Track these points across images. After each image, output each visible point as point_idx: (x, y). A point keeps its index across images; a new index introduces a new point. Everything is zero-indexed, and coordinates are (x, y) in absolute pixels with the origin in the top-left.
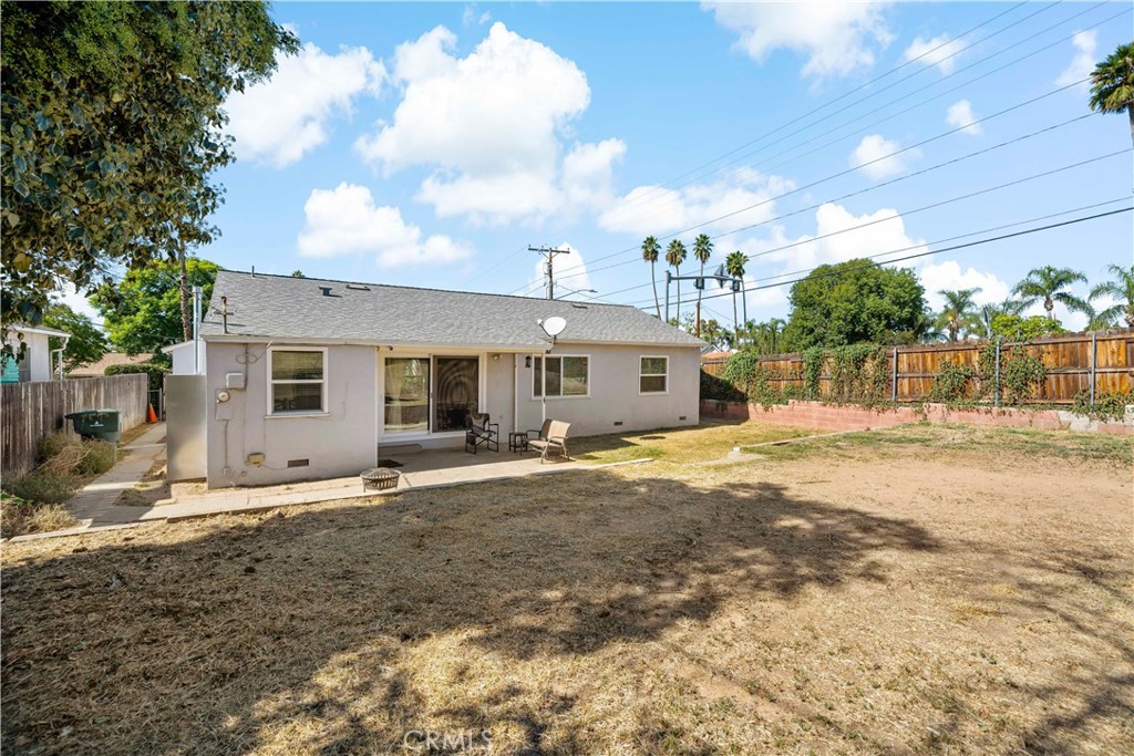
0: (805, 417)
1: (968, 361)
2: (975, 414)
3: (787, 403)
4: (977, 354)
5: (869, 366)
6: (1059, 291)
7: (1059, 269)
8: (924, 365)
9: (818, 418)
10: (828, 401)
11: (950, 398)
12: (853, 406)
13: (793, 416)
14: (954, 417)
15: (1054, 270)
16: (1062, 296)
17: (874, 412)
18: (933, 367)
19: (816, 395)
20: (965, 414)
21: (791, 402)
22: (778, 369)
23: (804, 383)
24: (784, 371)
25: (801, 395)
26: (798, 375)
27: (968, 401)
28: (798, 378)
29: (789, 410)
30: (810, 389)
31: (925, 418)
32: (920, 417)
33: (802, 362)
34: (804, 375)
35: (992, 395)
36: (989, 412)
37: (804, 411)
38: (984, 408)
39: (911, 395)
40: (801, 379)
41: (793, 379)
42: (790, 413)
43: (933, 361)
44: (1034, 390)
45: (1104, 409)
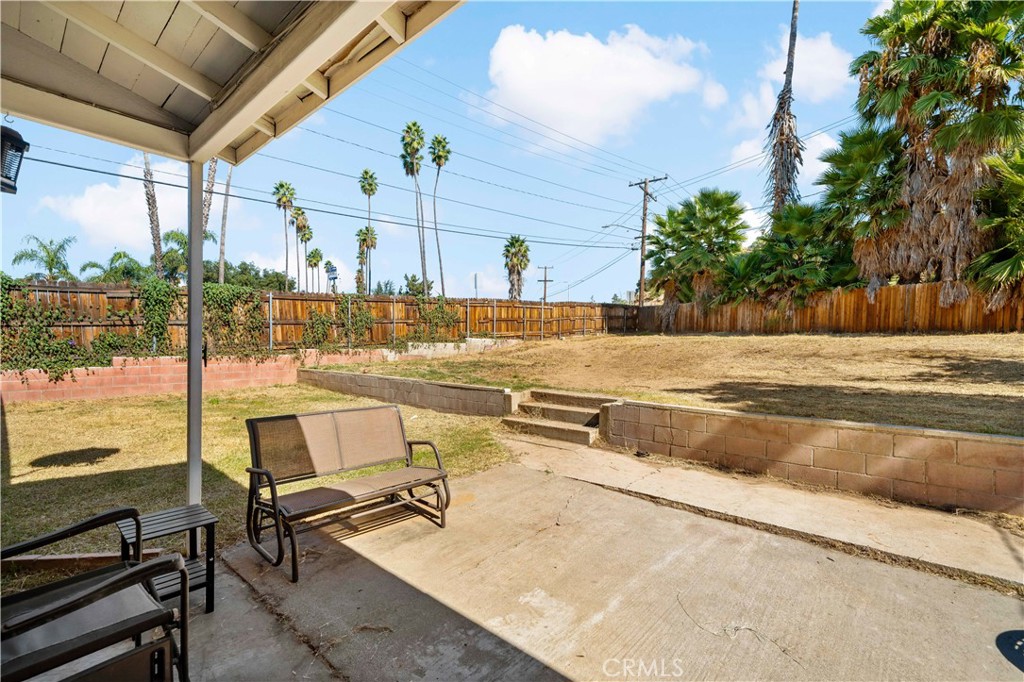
0: (147, 380)
1: (328, 310)
2: (338, 356)
3: (110, 363)
4: (334, 306)
5: (239, 310)
8: (295, 312)
11: (318, 343)
12: (225, 358)
13: (124, 381)
14: (325, 360)
17: (252, 362)
18: (302, 315)
19: (165, 349)
20: (332, 356)
21: (117, 360)
22: (76, 308)
23: (138, 331)
24: (91, 310)
25: (134, 348)
26: (127, 318)
27: (331, 346)
28: (127, 323)
29: (116, 373)
30: (155, 339)
31: (302, 364)
32: (298, 363)
33: (133, 298)
34: (138, 319)
35: (345, 340)
36: (347, 353)
37: (146, 372)
38: (344, 350)
39: (285, 342)
40: (132, 324)
41: (115, 325)
42: (119, 377)
43: (302, 309)
44: (367, 336)
45: (400, 346)
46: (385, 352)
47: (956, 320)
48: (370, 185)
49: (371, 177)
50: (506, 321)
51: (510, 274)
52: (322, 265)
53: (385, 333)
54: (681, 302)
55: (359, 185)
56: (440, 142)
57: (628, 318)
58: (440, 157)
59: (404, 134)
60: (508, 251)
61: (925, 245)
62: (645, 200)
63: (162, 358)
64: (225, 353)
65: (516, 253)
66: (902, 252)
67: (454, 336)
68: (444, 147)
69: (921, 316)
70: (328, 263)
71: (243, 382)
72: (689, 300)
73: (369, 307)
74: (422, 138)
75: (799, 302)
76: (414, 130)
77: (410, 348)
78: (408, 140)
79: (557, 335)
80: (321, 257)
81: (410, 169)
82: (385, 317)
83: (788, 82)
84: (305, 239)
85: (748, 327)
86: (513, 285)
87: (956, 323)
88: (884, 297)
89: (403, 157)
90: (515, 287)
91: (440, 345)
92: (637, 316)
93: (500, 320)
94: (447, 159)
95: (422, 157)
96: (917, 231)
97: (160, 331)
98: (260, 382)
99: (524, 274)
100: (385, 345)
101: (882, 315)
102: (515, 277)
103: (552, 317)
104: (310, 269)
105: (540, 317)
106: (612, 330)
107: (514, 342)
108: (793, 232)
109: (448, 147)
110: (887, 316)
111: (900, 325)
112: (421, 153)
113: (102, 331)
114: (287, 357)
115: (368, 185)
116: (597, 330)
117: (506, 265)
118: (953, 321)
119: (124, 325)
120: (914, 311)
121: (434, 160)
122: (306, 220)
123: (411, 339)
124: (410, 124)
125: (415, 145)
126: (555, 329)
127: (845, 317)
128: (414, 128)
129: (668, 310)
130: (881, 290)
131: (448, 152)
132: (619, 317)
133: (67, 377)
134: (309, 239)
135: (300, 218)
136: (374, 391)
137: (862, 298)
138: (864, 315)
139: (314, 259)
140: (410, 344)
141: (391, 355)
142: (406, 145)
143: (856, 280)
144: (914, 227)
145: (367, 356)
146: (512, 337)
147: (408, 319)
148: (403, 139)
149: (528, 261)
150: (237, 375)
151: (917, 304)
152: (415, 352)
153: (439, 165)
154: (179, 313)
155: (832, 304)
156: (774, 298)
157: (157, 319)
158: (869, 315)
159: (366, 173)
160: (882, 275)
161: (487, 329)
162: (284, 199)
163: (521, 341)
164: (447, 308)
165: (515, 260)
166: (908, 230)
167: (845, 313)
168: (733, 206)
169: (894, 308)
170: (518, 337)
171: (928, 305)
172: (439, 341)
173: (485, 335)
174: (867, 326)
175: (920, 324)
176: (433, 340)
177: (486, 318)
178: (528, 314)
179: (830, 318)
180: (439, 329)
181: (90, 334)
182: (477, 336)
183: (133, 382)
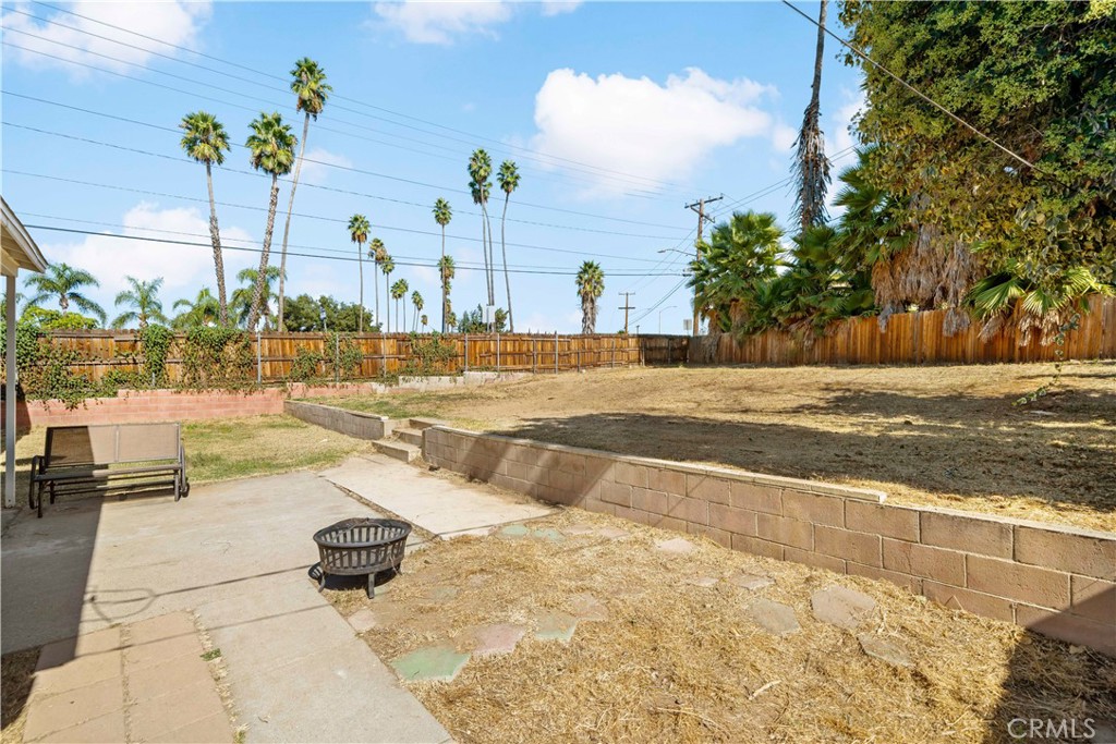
0: (147, 409)
2: (325, 389)
3: (115, 394)
5: (230, 349)
6: (72, 290)
7: (74, 269)
8: (283, 350)
9: (168, 409)
10: (180, 387)
11: (305, 377)
12: (216, 390)
13: (127, 410)
14: (312, 392)
15: (69, 269)
16: (75, 296)
17: (241, 394)
18: (290, 352)
19: (162, 383)
20: (319, 389)
21: (122, 392)
22: (89, 350)
23: (140, 368)
24: (102, 352)
25: (137, 383)
26: (130, 357)
27: (319, 379)
28: (131, 361)
29: (120, 403)
30: (154, 375)
31: (289, 396)
32: (285, 395)
33: (136, 341)
34: (139, 358)
35: (333, 374)
36: (334, 386)
37: (146, 402)
38: (331, 384)
39: (273, 376)
40: (135, 363)
41: (121, 364)
42: (122, 406)
43: (290, 347)
44: (356, 370)
45: (391, 379)
46: (374, 385)
47: (960, 349)
48: (444, 214)
49: (445, 206)
50: (513, 354)
51: (583, 302)
52: (408, 295)
53: (375, 368)
54: (723, 332)
55: (434, 214)
56: (508, 168)
57: (673, 349)
58: (508, 183)
59: (470, 162)
60: (581, 278)
61: (935, 270)
62: (700, 222)
63: (159, 390)
64: (216, 387)
65: (589, 279)
66: (913, 278)
67: (451, 370)
68: (512, 174)
69: (928, 346)
70: (416, 294)
71: (233, 412)
72: (729, 330)
73: (359, 343)
74: (489, 165)
75: (819, 331)
76: (481, 158)
77: (401, 382)
78: (475, 167)
79: (577, 367)
80: (407, 288)
81: (478, 196)
82: (375, 352)
83: (816, 96)
84: (387, 271)
85: (775, 360)
86: (586, 314)
87: (960, 354)
88: (895, 326)
89: (472, 185)
90: (589, 318)
91: (435, 379)
92: (686, 347)
93: (504, 354)
94: (516, 185)
95: (490, 184)
96: (925, 255)
97: (158, 368)
98: (248, 411)
99: (598, 302)
100: (375, 379)
101: (894, 345)
102: (589, 305)
103: (569, 349)
104: (393, 301)
105: (554, 350)
106: (649, 362)
107: (521, 375)
108: (812, 258)
109: (517, 172)
110: (898, 346)
111: (910, 356)
112: (489, 180)
113: (110, 368)
114: (275, 389)
115: (442, 214)
116: (630, 362)
117: (579, 292)
118: (957, 352)
119: (128, 363)
120: (922, 340)
121: (502, 187)
122: (384, 251)
123: (402, 373)
124: (477, 152)
125: (482, 173)
126: (573, 362)
127: (861, 347)
128: (480, 156)
129: (711, 340)
130: (892, 317)
131: (517, 178)
132: (661, 349)
133: (80, 406)
134: (390, 270)
135: (379, 250)
136: (321, 420)
137: (875, 327)
138: (878, 346)
139: (399, 289)
140: (401, 377)
141: (380, 389)
142: (474, 173)
143: (872, 307)
144: (922, 251)
145: (355, 389)
146: (520, 370)
147: (400, 353)
148: (470, 167)
149: (603, 287)
150: (227, 406)
151: (924, 333)
152: (407, 385)
153: (508, 192)
154: (175, 352)
155: (849, 334)
156: (793, 327)
157: (155, 358)
158: (882, 345)
159: (440, 202)
160: (896, 302)
161: (489, 363)
162: (359, 233)
163: (531, 374)
164: (442, 344)
165: (588, 287)
166: (917, 254)
167: (861, 343)
168: (769, 229)
169: (905, 338)
170: (528, 370)
171: (935, 334)
172: (433, 375)
173: (487, 369)
174: (881, 356)
175: (928, 353)
176: (426, 374)
177: (489, 351)
178: (540, 347)
179: (848, 348)
180: (434, 364)
181: (100, 371)
182: (477, 370)
183: (135, 411)
